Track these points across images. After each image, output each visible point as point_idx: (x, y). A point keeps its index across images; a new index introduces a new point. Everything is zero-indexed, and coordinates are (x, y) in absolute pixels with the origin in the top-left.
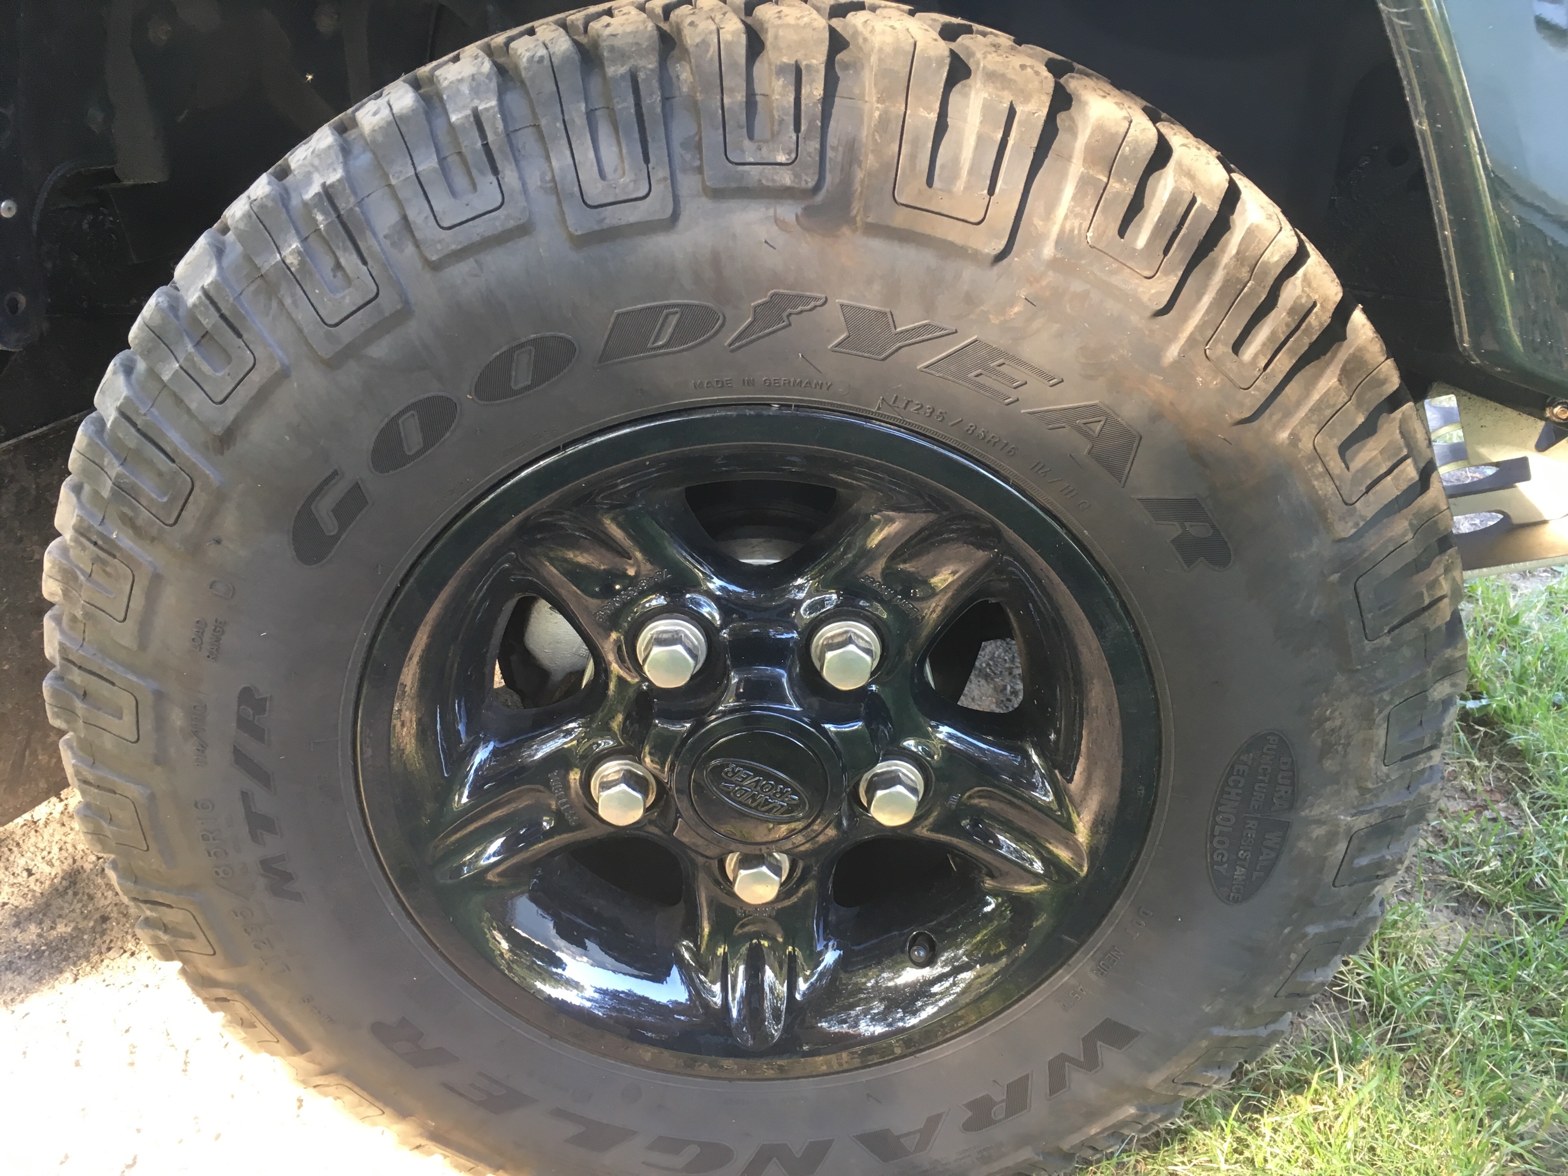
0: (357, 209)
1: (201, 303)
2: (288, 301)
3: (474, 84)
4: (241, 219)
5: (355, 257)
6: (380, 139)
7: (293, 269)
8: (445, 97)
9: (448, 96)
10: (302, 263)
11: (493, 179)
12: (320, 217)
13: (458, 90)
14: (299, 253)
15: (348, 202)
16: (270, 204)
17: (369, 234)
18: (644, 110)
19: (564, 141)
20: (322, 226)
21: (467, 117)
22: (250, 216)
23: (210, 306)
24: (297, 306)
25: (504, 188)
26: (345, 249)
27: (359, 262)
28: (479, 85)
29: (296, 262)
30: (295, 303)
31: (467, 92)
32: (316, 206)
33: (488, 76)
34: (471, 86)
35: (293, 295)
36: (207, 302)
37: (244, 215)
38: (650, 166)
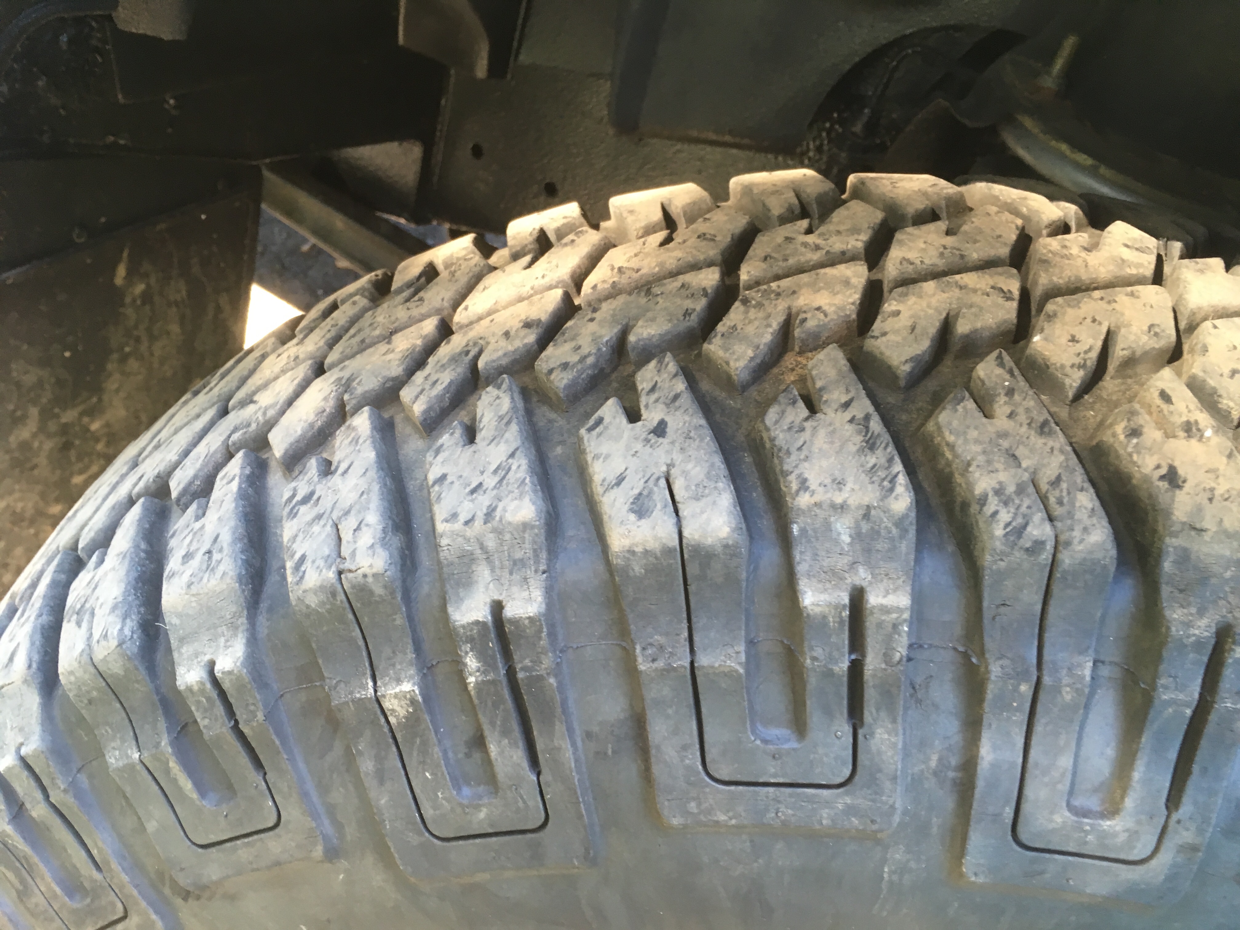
0: (552, 680)
1: (202, 691)
2: (367, 765)
3: (865, 527)
4: (316, 591)
5: (519, 755)
6: (638, 569)
7: (392, 720)
8: (795, 529)
9: (803, 531)
10: (412, 721)
11: (846, 729)
12: (472, 662)
13: (827, 526)
14: (413, 702)
15: (537, 662)
16: (379, 590)
17: (560, 728)
18: (1213, 718)
19: (1022, 717)
20: (471, 680)
21: (838, 607)
22: (334, 594)
23: (218, 703)
24: (381, 782)
25: (861, 757)
26: (505, 733)
27: (525, 764)
28: (875, 534)
29: (402, 712)
30: (381, 776)
31: (846, 538)
32: (471, 640)
33: (899, 523)
34: (857, 526)
35: (379, 759)
36: (214, 694)
37: (322, 588)
38: (1175, 817)
